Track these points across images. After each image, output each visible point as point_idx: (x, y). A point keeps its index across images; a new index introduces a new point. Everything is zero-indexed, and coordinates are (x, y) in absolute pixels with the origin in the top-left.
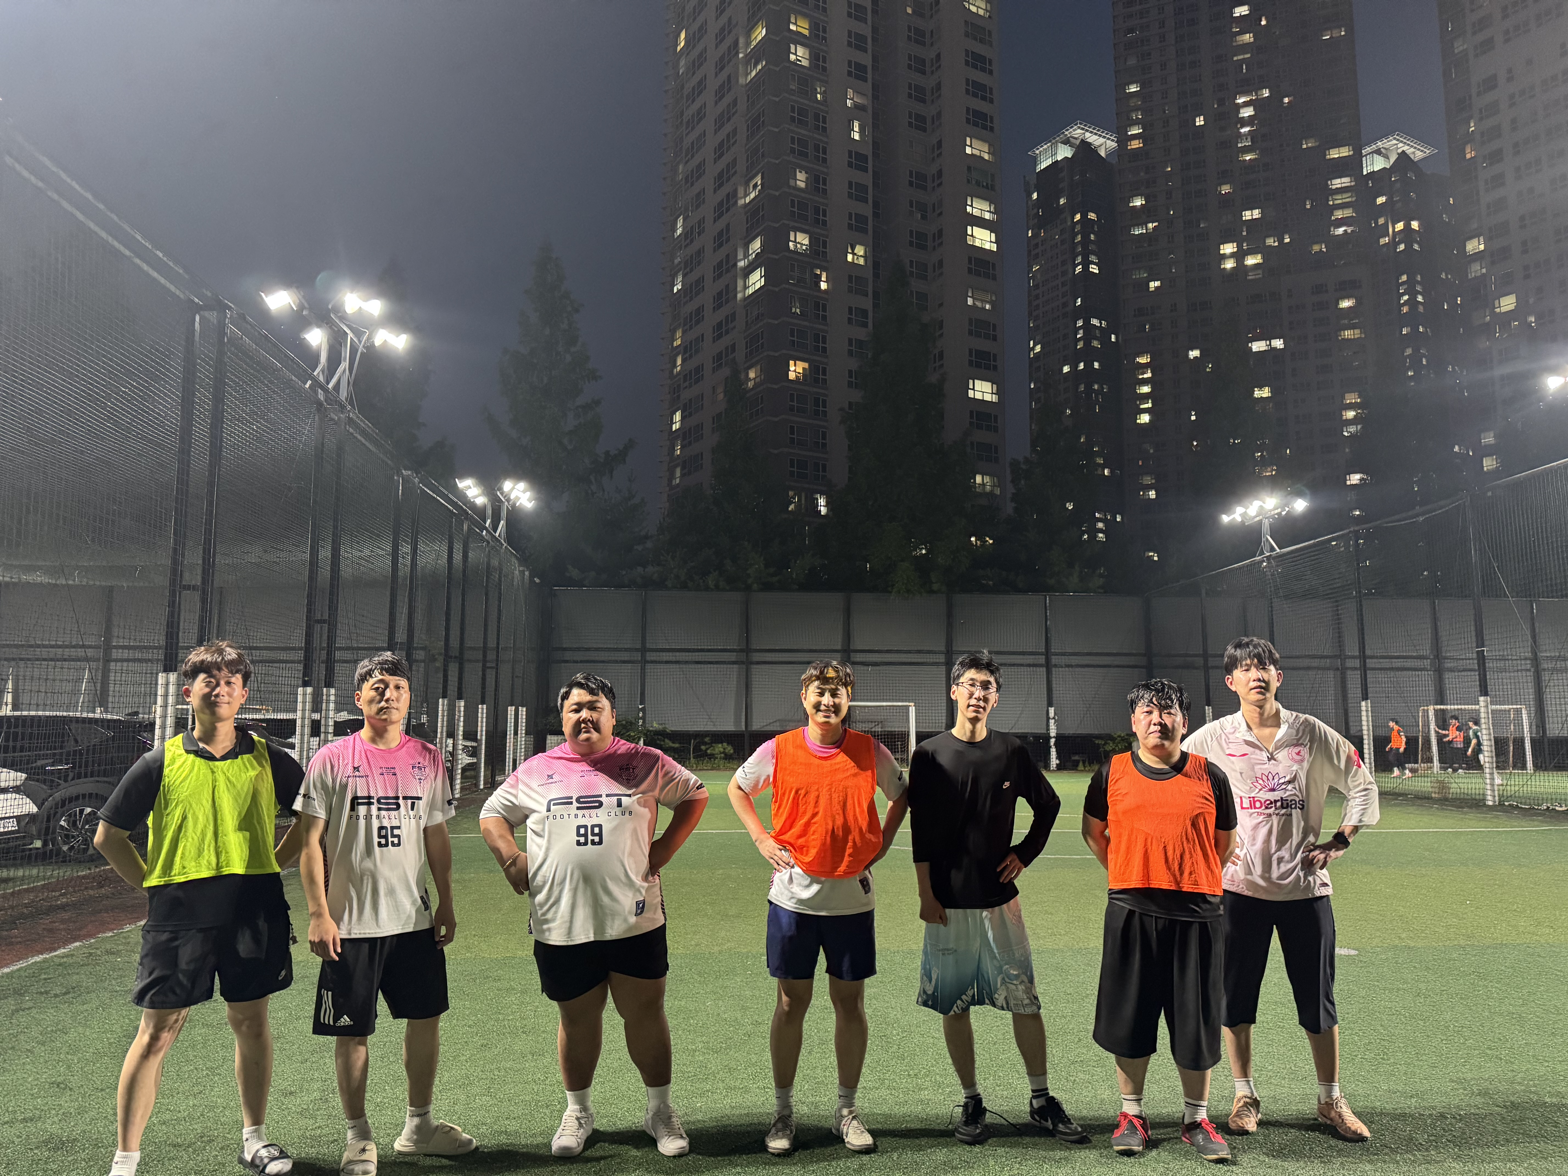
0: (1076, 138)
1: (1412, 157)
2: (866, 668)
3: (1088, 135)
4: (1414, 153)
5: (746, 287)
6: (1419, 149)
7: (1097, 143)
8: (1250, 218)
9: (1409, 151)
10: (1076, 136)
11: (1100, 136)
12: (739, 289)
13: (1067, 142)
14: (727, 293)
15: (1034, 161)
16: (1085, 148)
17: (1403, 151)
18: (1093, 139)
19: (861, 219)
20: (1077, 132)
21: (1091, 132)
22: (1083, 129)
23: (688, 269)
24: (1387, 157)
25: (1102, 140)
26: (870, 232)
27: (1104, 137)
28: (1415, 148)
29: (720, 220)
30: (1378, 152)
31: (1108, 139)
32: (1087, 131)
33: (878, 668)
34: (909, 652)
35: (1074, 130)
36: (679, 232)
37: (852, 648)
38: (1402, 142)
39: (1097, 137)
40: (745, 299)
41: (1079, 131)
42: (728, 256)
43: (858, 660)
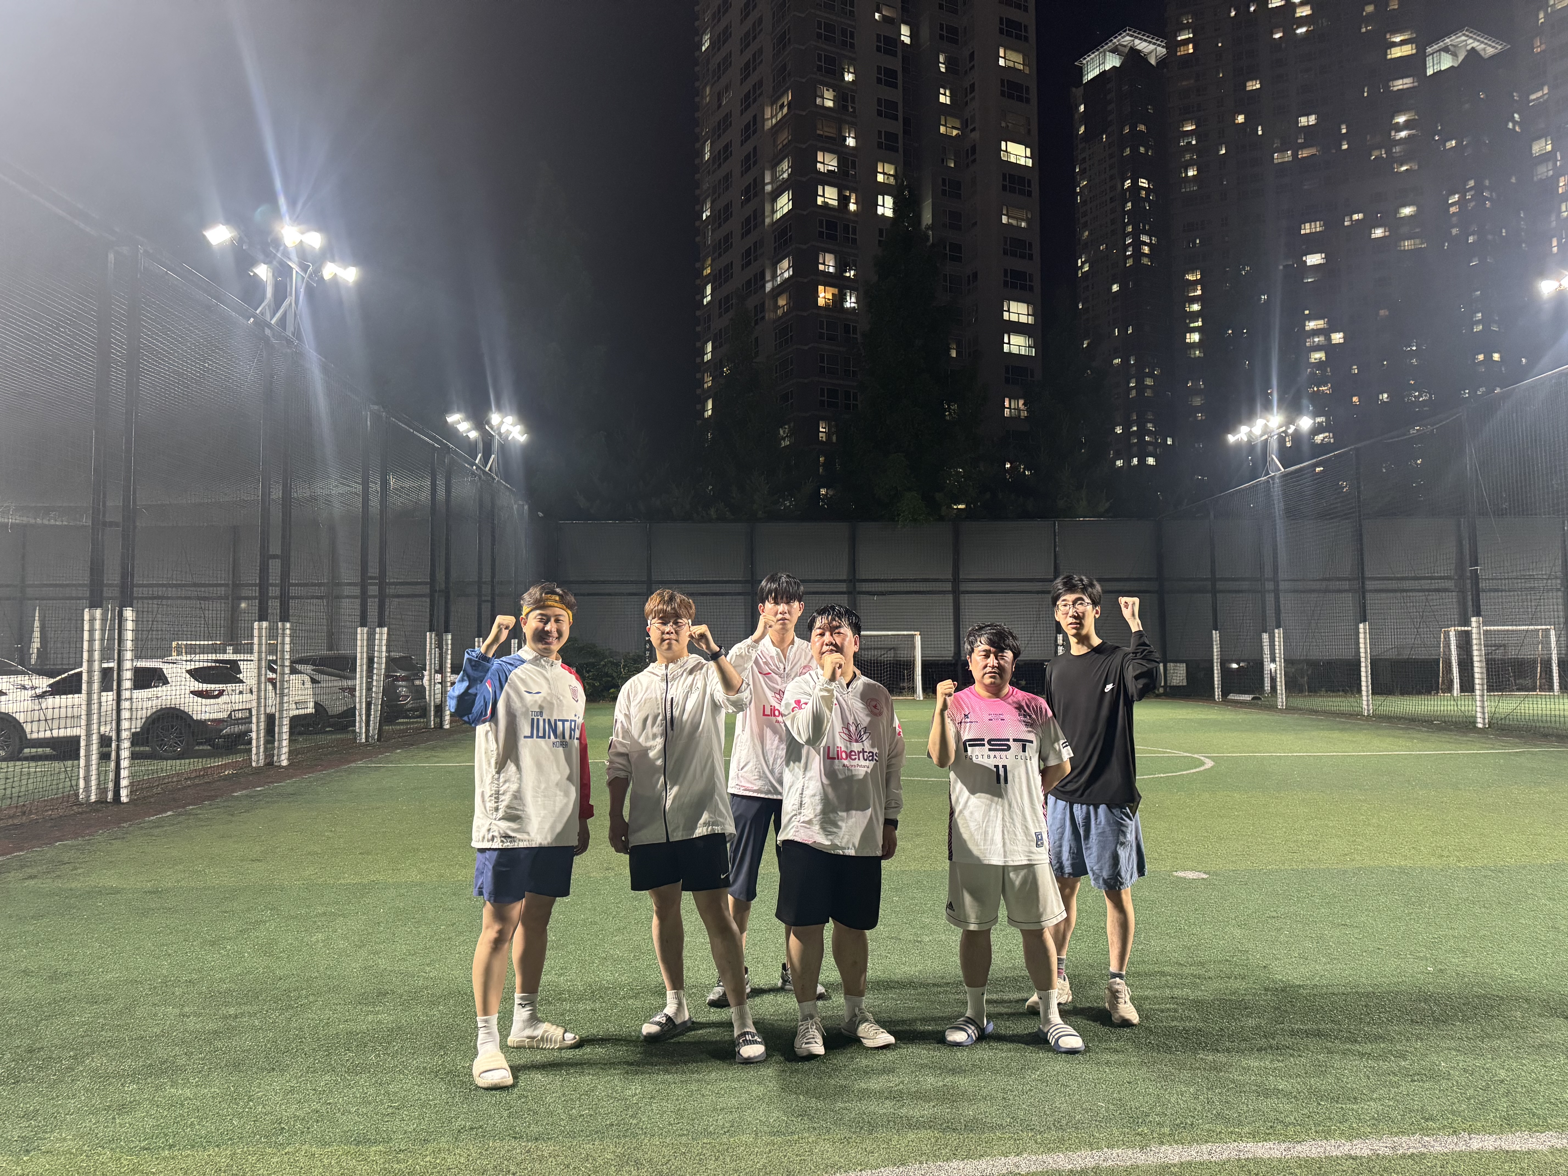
0: (1125, 46)
1: (1482, 53)
2: (871, 597)
3: (1137, 42)
4: (1484, 49)
5: (774, 212)
6: (1490, 45)
7: (1146, 51)
8: (1306, 124)
9: (1479, 47)
10: (1125, 43)
11: (1150, 42)
12: (766, 214)
13: (1113, 51)
14: (755, 218)
15: (1080, 72)
16: (1133, 57)
17: (1473, 48)
18: (1142, 46)
19: (891, 137)
20: (1126, 39)
21: (1141, 39)
22: (1132, 36)
23: (717, 195)
24: (1455, 55)
25: (1152, 47)
26: (901, 150)
27: (1154, 44)
28: (1486, 44)
29: (748, 142)
30: (1446, 50)
31: (1159, 45)
32: (1136, 37)
33: (883, 597)
34: (915, 580)
35: (1123, 38)
36: (707, 157)
37: (857, 577)
38: (1471, 38)
39: (1147, 44)
40: (773, 224)
41: (1128, 38)
42: (755, 180)
43: (864, 590)
